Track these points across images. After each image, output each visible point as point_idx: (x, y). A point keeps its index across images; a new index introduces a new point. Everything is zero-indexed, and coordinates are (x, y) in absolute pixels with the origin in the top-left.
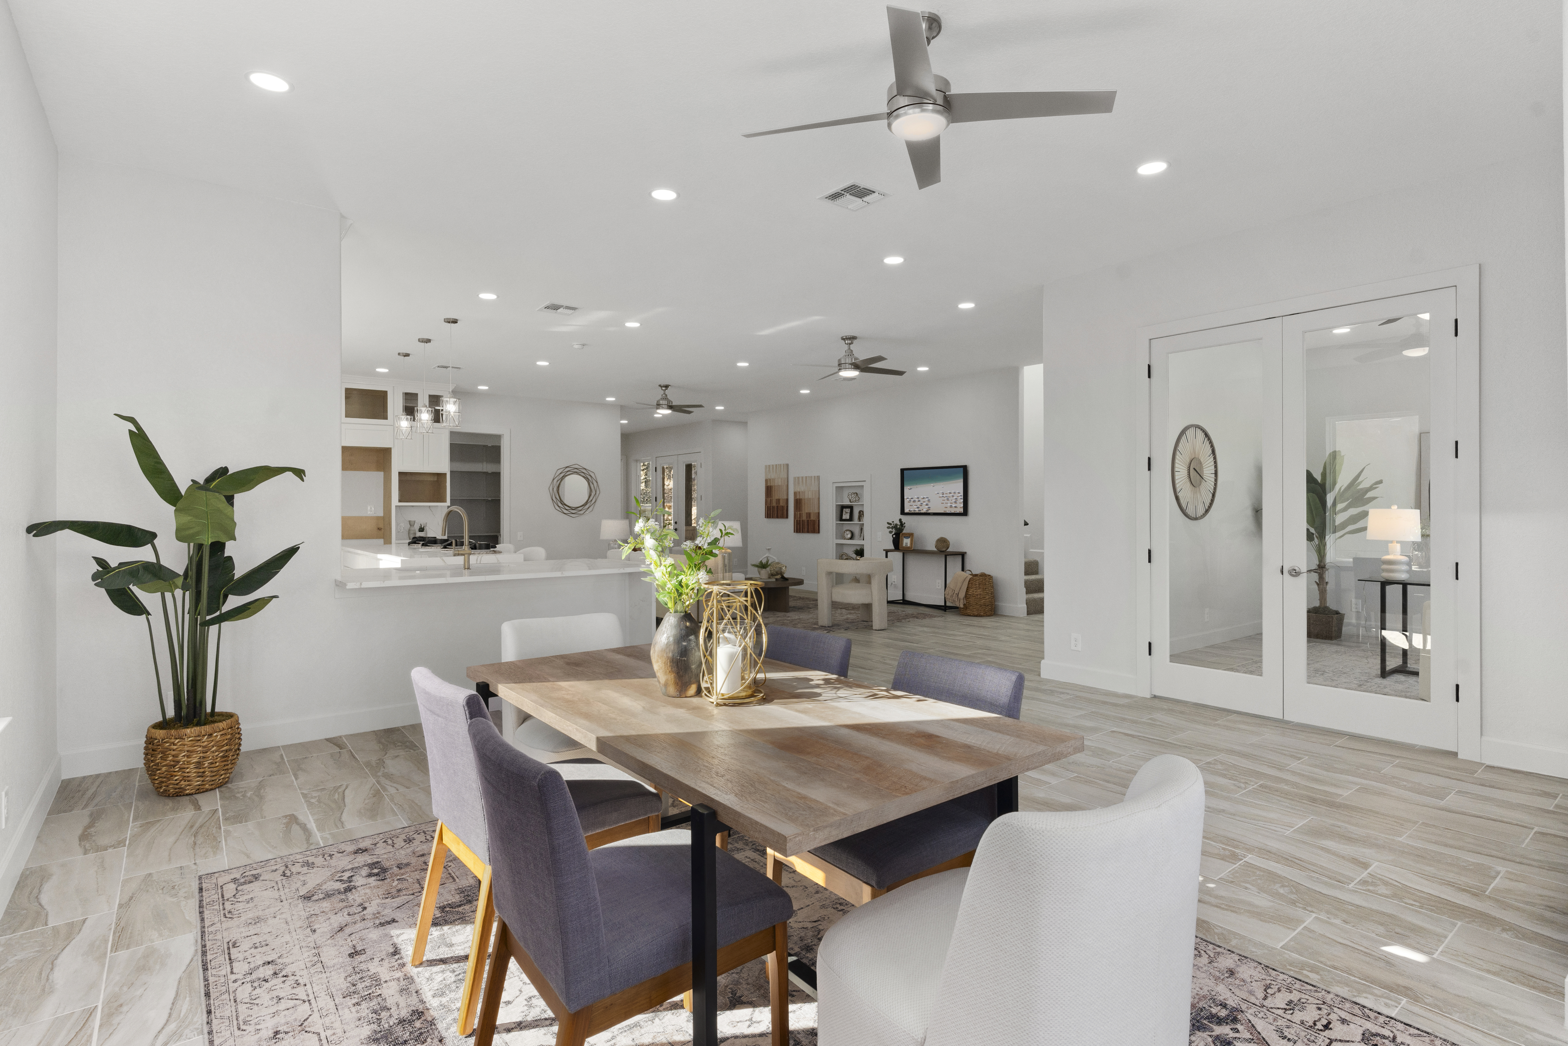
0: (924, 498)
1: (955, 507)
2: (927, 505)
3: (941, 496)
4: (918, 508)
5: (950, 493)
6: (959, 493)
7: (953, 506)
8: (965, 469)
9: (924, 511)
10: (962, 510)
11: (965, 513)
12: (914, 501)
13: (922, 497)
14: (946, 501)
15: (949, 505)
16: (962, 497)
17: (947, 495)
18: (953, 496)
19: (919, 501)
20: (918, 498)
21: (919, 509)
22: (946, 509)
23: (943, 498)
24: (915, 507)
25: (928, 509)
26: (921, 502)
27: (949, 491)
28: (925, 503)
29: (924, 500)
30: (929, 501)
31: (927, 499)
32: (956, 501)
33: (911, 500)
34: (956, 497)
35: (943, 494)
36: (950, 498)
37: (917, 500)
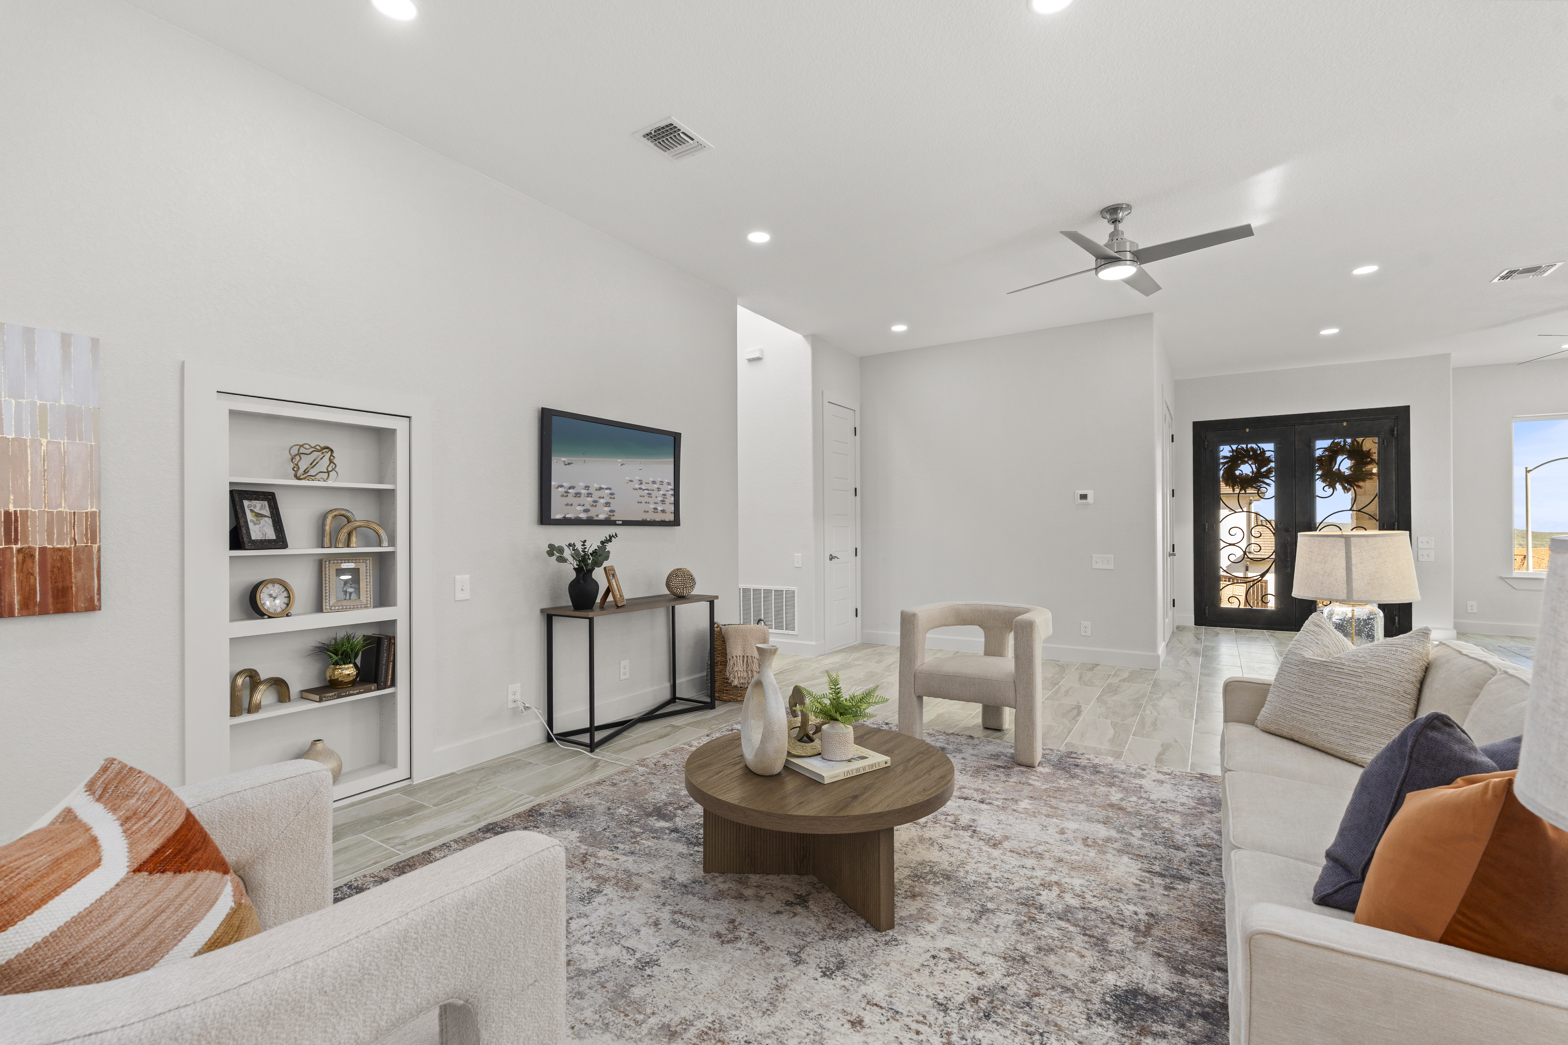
0: (601, 489)
1: (663, 511)
2: (607, 504)
3: (637, 486)
4: (586, 511)
5: (654, 482)
6: (667, 484)
7: (660, 508)
8: (675, 439)
9: (602, 517)
10: (671, 516)
11: (676, 521)
12: (578, 495)
13: (597, 486)
14: (647, 499)
15: (652, 506)
16: (672, 492)
17: (647, 487)
18: (659, 489)
19: (589, 495)
20: (587, 488)
21: (590, 514)
22: (645, 514)
24: (580, 508)
25: (609, 514)
26: (595, 498)
27: (651, 479)
28: (602, 501)
29: (601, 493)
30: (613, 496)
31: (608, 491)
32: (662, 499)
33: (569, 491)
34: (661, 492)
35: (641, 484)
36: (650, 492)
37: (584, 492)
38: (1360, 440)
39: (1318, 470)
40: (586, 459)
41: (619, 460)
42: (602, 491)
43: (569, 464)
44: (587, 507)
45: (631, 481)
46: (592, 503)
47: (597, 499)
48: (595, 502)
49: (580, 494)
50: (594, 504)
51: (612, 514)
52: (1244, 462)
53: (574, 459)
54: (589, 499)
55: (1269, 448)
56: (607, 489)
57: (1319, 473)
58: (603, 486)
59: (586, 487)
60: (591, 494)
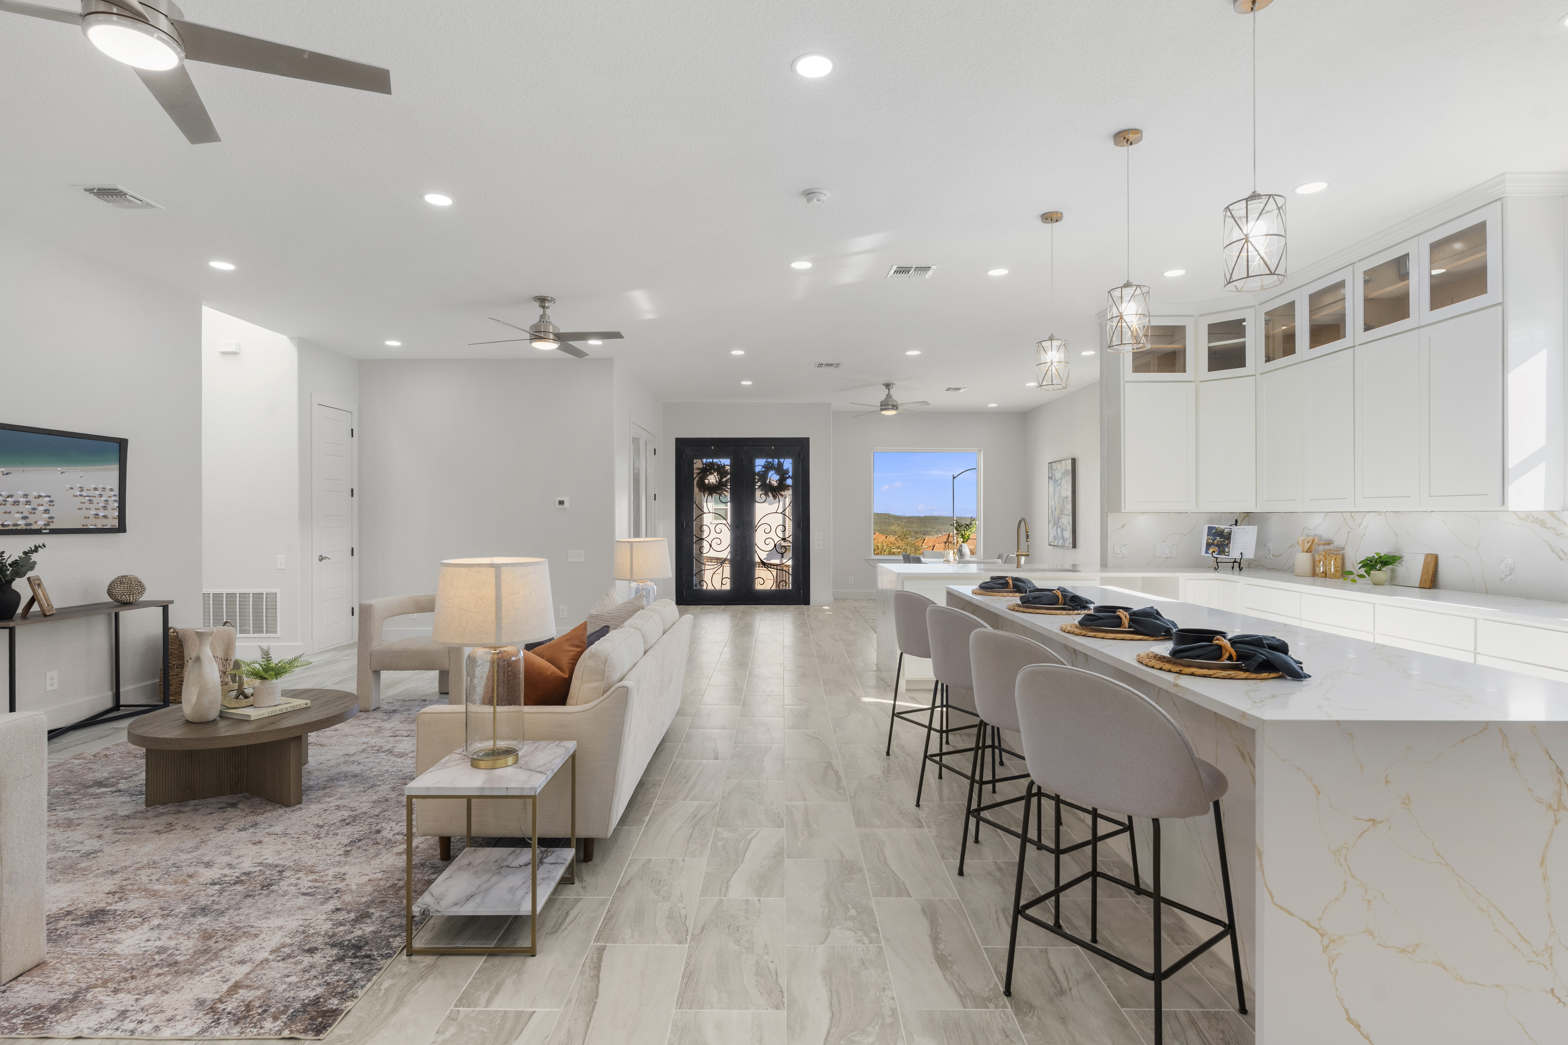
0: (40, 496)
1: (105, 517)
2: (46, 511)
3: (78, 493)
4: (25, 518)
5: (96, 489)
6: (111, 490)
7: (101, 514)
8: (122, 445)
9: (40, 524)
10: (116, 523)
11: (121, 528)
12: (16, 503)
13: (35, 494)
14: (88, 505)
15: (93, 512)
16: (117, 498)
17: (89, 493)
18: (101, 496)
19: (28, 503)
20: (26, 496)
21: (28, 521)
22: (85, 522)
23: (82, 499)
24: (17, 515)
25: (48, 520)
26: (34, 505)
27: (93, 486)
28: (41, 508)
29: (40, 501)
30: (52, 504)
31: (47, 499)
32: (104, 505)
33: (8, 499)
34: (103, 499)
35: (82, 491)
36: (92, 498)
37: (22, 500)
38: (782, 460)
39: (758, 482)
40: (24, 469)
41: (59, 469)
42: (41, 498)
43: (7, 474)
44: (26, 514)
45: (71, 488)
46: (31, 511)
47: (35, 506)
48: (34, 509)
49: (19, 502)
50: (33, 511)
51: (51, 520)
52: (711, 473)
53: (13, 469)
54: (27, 506)
55: (726, 462)
56: (46, 496)
57: (759, 484)
58: (42, 494)
59: (24, 495)
60: (30, 502)
